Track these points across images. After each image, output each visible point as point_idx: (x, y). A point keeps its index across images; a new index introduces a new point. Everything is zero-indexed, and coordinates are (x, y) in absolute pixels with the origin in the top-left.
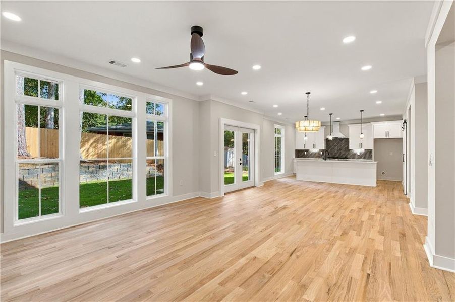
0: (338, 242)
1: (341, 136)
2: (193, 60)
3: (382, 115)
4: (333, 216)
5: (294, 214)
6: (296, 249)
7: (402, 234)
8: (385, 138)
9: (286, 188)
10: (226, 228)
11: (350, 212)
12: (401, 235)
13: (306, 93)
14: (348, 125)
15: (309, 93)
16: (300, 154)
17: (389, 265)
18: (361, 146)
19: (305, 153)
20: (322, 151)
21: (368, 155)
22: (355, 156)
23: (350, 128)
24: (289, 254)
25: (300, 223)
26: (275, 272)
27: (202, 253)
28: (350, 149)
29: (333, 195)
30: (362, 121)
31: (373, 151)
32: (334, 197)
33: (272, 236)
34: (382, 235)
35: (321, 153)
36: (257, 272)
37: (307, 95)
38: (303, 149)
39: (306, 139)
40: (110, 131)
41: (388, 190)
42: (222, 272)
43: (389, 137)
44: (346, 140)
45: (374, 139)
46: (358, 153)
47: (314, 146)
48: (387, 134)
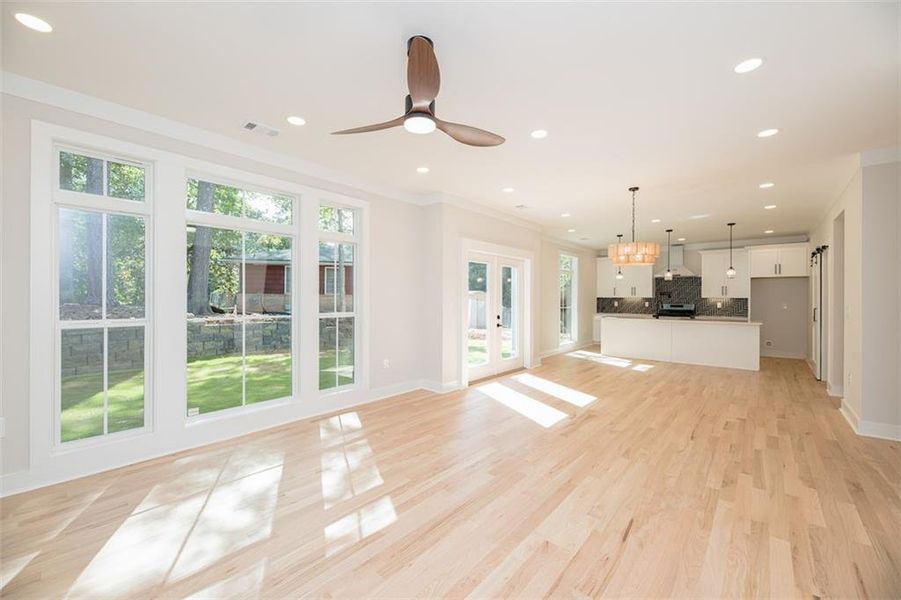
0: (722, 506)
1: (685, 273)
2: (411, 112)
3: (769, 232)
4: (692, 438)
5: (611, 432)
6: (632, 521)
7: (854, 485)
8: (775, 276)
9: (585, 371)
10: (478, 463)
11: (724, 429)
12: (853, 488)
13: (630, 189)
14: (701, 252)
15: (637, 189)
16: (605, 306)
17: (854, 570)
18: (724, 291)
19: (616, 304)
20: (647, 300)
21: (737, 309)
22: (712, 311)
23: (703, 257)
24: (620, 537)
25: (627, 452)
26: (597, 588)
27: (430, 530)
28: (703, 296)
29: (679, 388)
30: (732, 244)
31: (749, 301)
32: (683, 392)
33: (575, 486)
34: (810, 487)
35: (647, 304)
36: (556, 586)
37: (632, 193)
38: (611, 296)
39: (619, 277)
40: (248, 262)
41: (786, 378)
42: (475, 583)
43: (783, 275)
44: (696, 281)
45: (752, 279)
46: (719, 305)
47: (634, 291)
48: (778, 268)
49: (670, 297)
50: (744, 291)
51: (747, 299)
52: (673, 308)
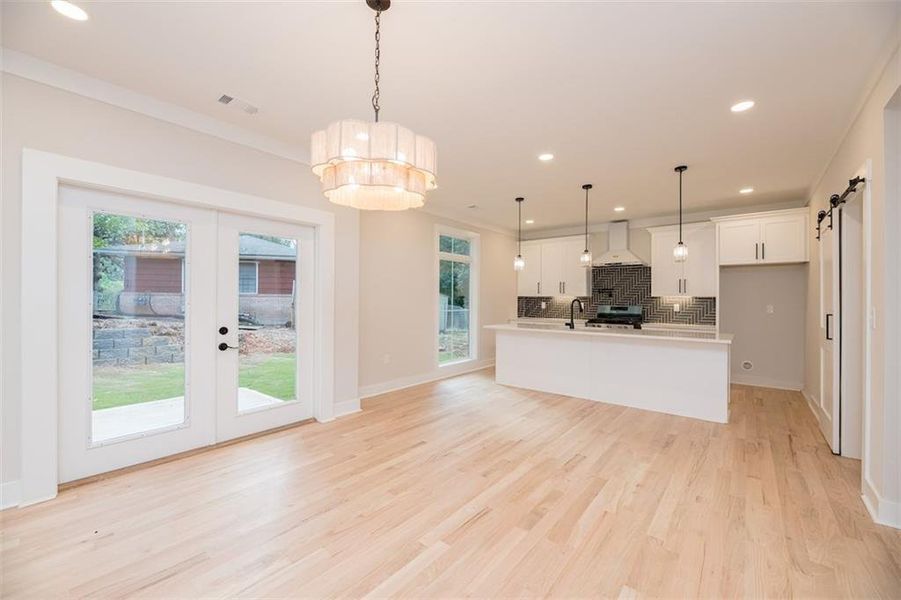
1: (628, 259)
3: (747, 191)
8: (754, 261)
14: (649, 230)
16: (530, 307)
18: (682, 286)
19: (544, 305)
20: (583, 299)
21: (703, 311)
22: (667, 315)
23: (653, 236)
28: (654, 295)
30: (681, 217)
31: (717, 301)
35: (583, 305)
38: (536, 294)
43: (767, 260)
44: (642, 272)
45: (722, 268)
46: (677, 308)
47: (562, 288)
48: (760, 250)
49: (610, 296)
50: (711, 287)
51: (714, 298)
52: (614, 312)
